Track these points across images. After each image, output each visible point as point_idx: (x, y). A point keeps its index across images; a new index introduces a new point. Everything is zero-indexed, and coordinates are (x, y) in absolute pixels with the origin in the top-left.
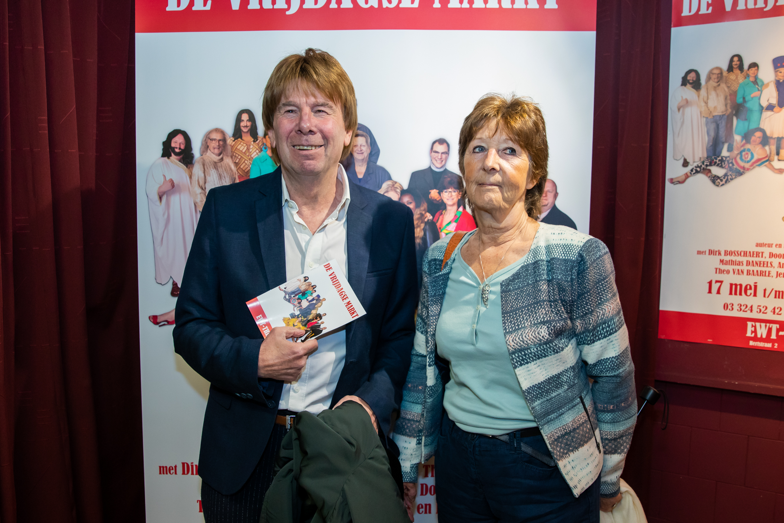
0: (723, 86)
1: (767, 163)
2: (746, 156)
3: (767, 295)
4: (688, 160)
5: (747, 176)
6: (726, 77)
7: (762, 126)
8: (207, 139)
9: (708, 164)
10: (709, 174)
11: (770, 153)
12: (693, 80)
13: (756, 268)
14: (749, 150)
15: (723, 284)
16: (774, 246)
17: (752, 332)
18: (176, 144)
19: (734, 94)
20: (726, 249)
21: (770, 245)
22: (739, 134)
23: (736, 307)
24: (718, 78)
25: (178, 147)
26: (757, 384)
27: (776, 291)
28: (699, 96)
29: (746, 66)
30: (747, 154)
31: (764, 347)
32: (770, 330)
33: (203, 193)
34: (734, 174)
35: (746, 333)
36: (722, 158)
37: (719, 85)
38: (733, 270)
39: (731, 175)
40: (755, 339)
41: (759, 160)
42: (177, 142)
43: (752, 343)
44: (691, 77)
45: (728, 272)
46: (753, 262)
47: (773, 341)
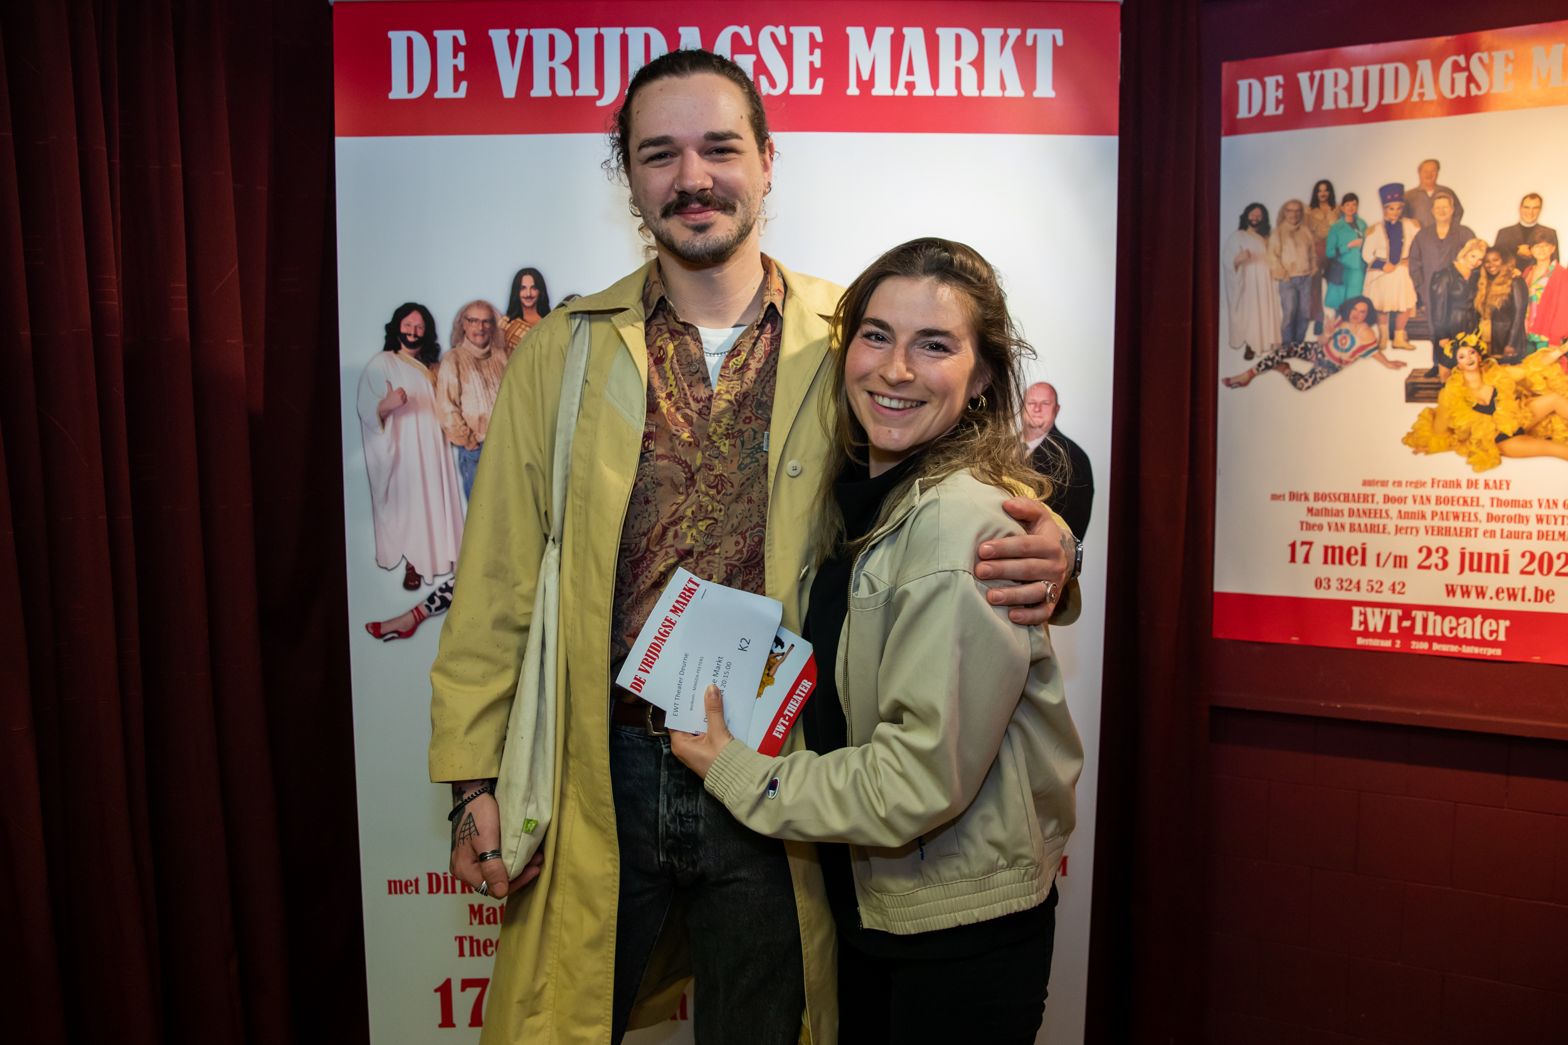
0: (1305, 230)
1: (1376, 352)
2: (1344, 341)
3: (1382, 562)
4: (1253, 349)
5: (1346, 373)
6: (1309, 216)
7: (1366, 294)
8: (462, 319)
9: (1285, 354)
10: (1287, 371)
11: (1381, 336)
12: (1257, 221)
13: (1364, 521)
14: (1347, 332)
15: (1314, 547)
16: (1390, 484)
17: (1361, 623)
18: (409, 328)
19: (1321, 243)
20: (1317, 490)
21: (1384, 484)
22: (1331, 306)
23: (1334, 584)
24: (1296, 217)
25: (412, 332)
26: (1370, 707)
27: (1395, 557)
28: (1267, 246)
29: (1339, 199)
30: (1345, 338)
31: (1380, 647)
32: (1388, 619)
33: (456, 412)
34: (1326, 370)
35: (1351, 624)
36: (1306, 344)
37: (1298, 229)
38: (1329, 524)
39: (1321, 372)
40: (1366, 634)
41: (1362, 348)
42: (412, 324)
43: (1360, 641)
44: (1255, 215)
45: (1320, 527)
46: (1358, 510)
47: (1393, 637)
